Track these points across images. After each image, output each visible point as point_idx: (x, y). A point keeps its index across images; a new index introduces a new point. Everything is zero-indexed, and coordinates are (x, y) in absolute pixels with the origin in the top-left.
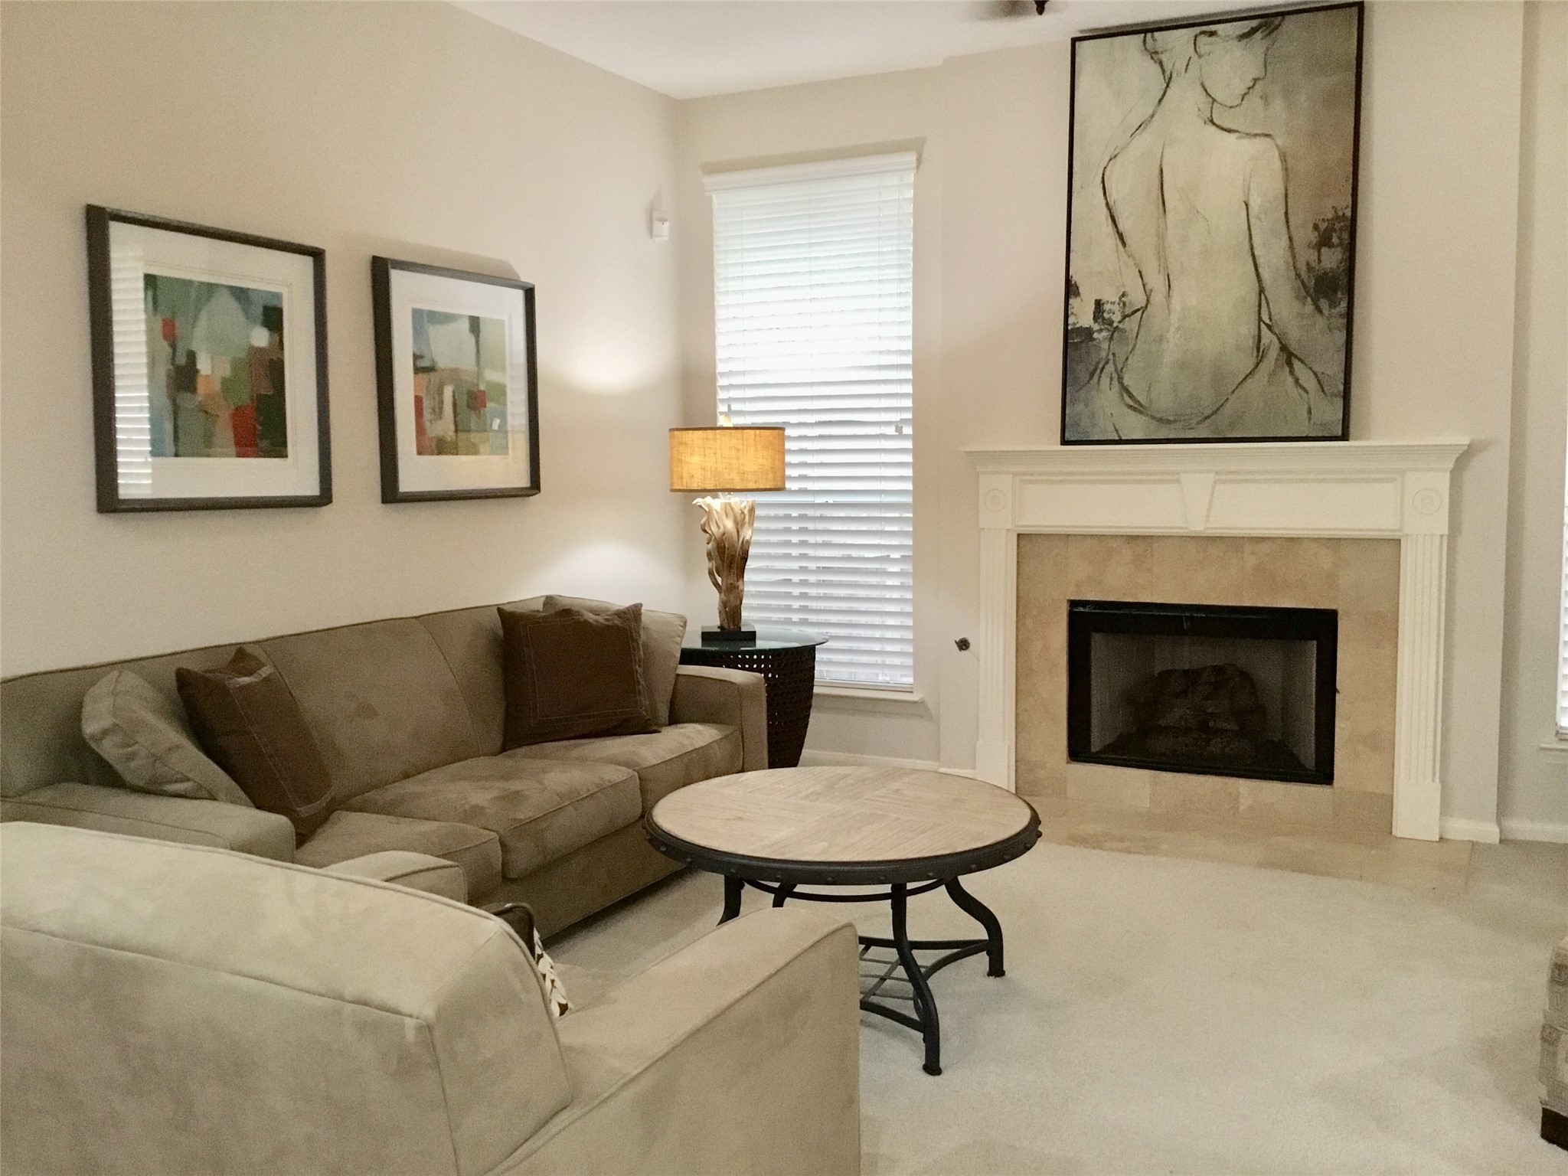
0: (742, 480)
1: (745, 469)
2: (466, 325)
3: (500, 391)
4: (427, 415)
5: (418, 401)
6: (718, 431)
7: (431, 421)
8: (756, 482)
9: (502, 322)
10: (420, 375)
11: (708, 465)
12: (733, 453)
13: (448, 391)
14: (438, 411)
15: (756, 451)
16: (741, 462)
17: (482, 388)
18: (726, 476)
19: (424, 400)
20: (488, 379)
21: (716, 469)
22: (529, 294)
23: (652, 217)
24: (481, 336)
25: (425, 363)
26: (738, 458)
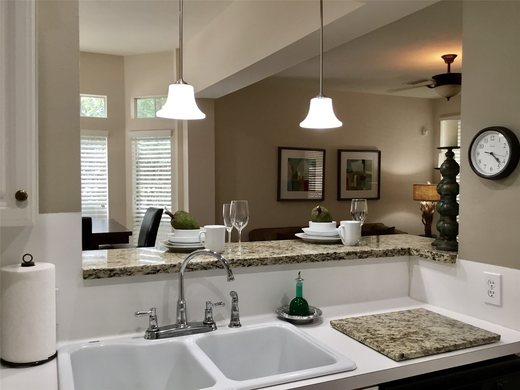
0: (428, 198)
1: (429, 195)
2: (361, 162)
3: (370, 176)
4: (349, 182)
5: (347, 179)
6: (422, 186)
7: (350, 183)
8: (432, 198)
9: (372, 160)
10: (348, 173)
11: (420, 194)
12: (426, 191)
13: (355, 177)
14: (352, 181)
15: (432, 191)
16: (428, 193)
17: (365, 175)
18: (424, 197)
19: (349, 179)
20: (367, 173)
21: (421, 195)
22: (379, 153)
23: (423, 130)
24: (365, 164)
25: (350, 171)
26: (427, 192)
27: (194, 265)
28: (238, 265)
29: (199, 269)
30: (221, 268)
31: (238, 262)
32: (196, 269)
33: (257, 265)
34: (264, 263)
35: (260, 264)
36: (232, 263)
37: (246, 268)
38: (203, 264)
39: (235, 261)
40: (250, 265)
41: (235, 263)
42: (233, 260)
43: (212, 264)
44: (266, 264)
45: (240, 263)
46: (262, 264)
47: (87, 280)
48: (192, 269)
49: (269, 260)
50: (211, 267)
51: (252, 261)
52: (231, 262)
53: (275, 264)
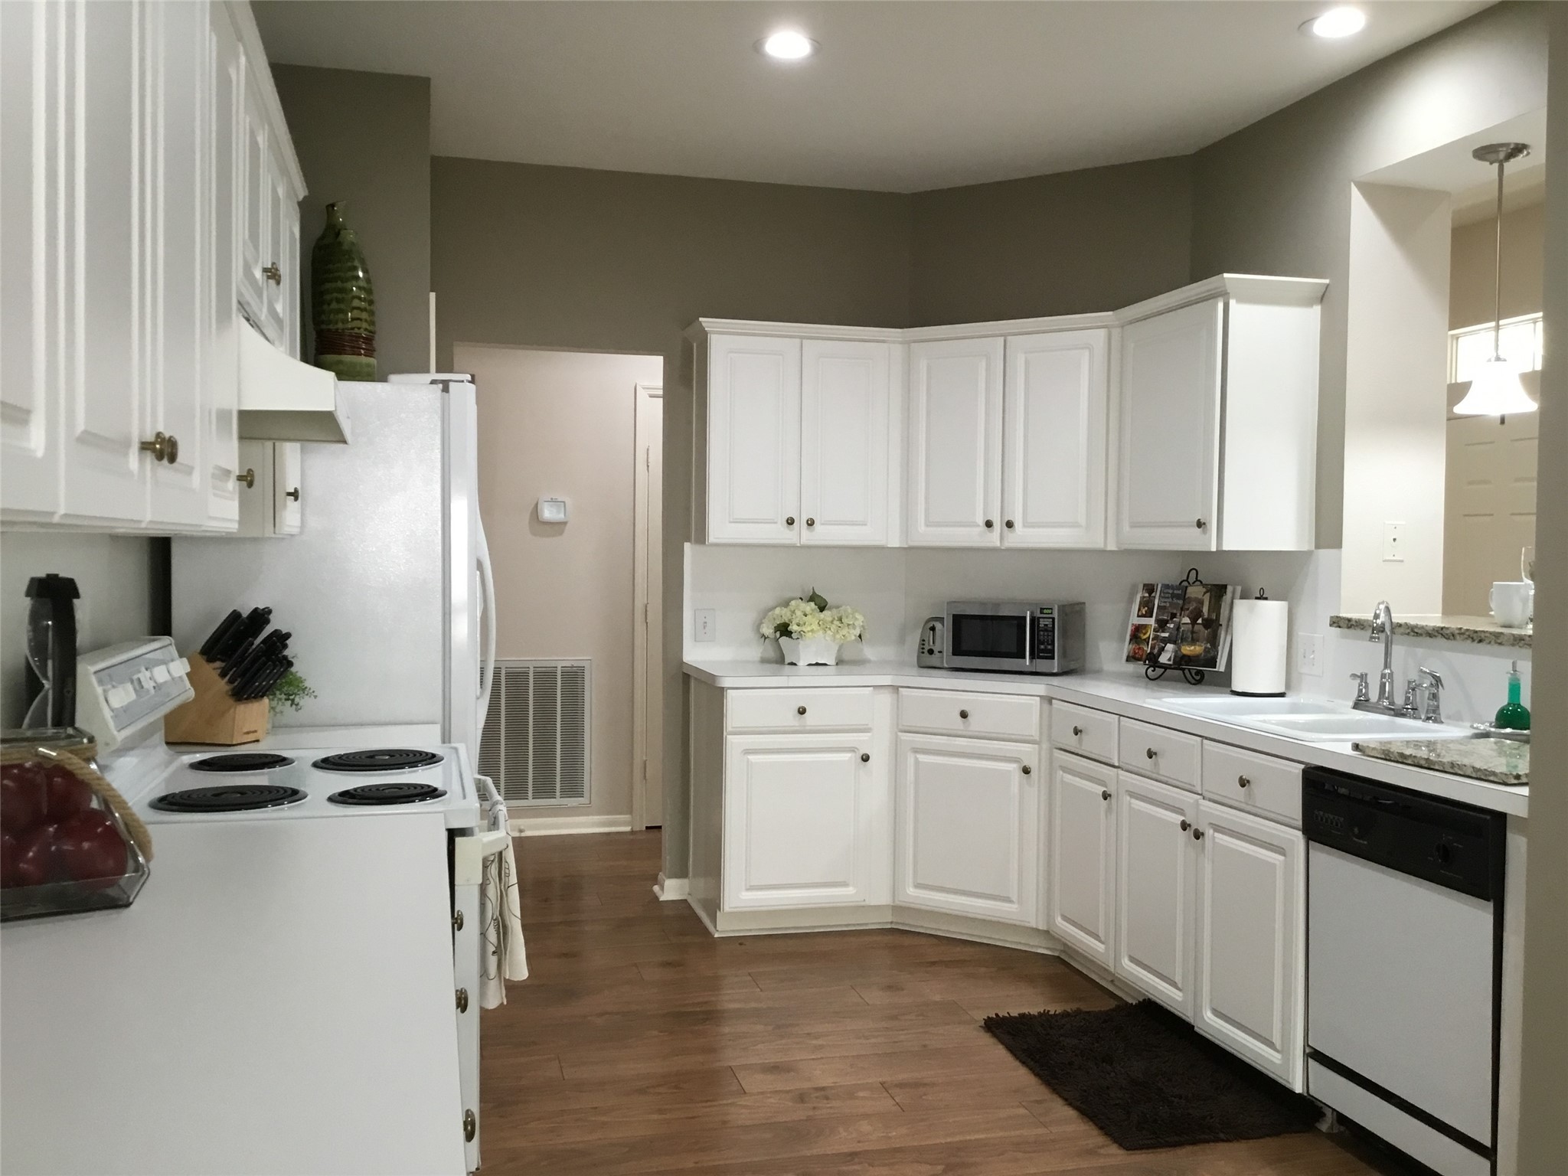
27: (1419, 629)
28: (1467, 639)
29: (1424, 635)
30: (1446, 638)
31: (1467, 633)
32: (1421, 635)
33: (1490, 643)
34: (1499, 641)
35: (1493, 642)
36: (1459, 634)
37: (1475, 644)
38: (1427, 628)
39: (1463, 631)
40: (1480, 641)
41: (1463, 634)
42: (1461, 629)
43: (1437, 631)
44: (1500, 644)
45: (1469, 636)
46: (1496, 643)
47: (1335, 630)
48: (1417, 633)
49: (1506, 638)
50: (1436, 634)
51: (1483, 635)
52: (1458, 632)
53: (1513, 645)
